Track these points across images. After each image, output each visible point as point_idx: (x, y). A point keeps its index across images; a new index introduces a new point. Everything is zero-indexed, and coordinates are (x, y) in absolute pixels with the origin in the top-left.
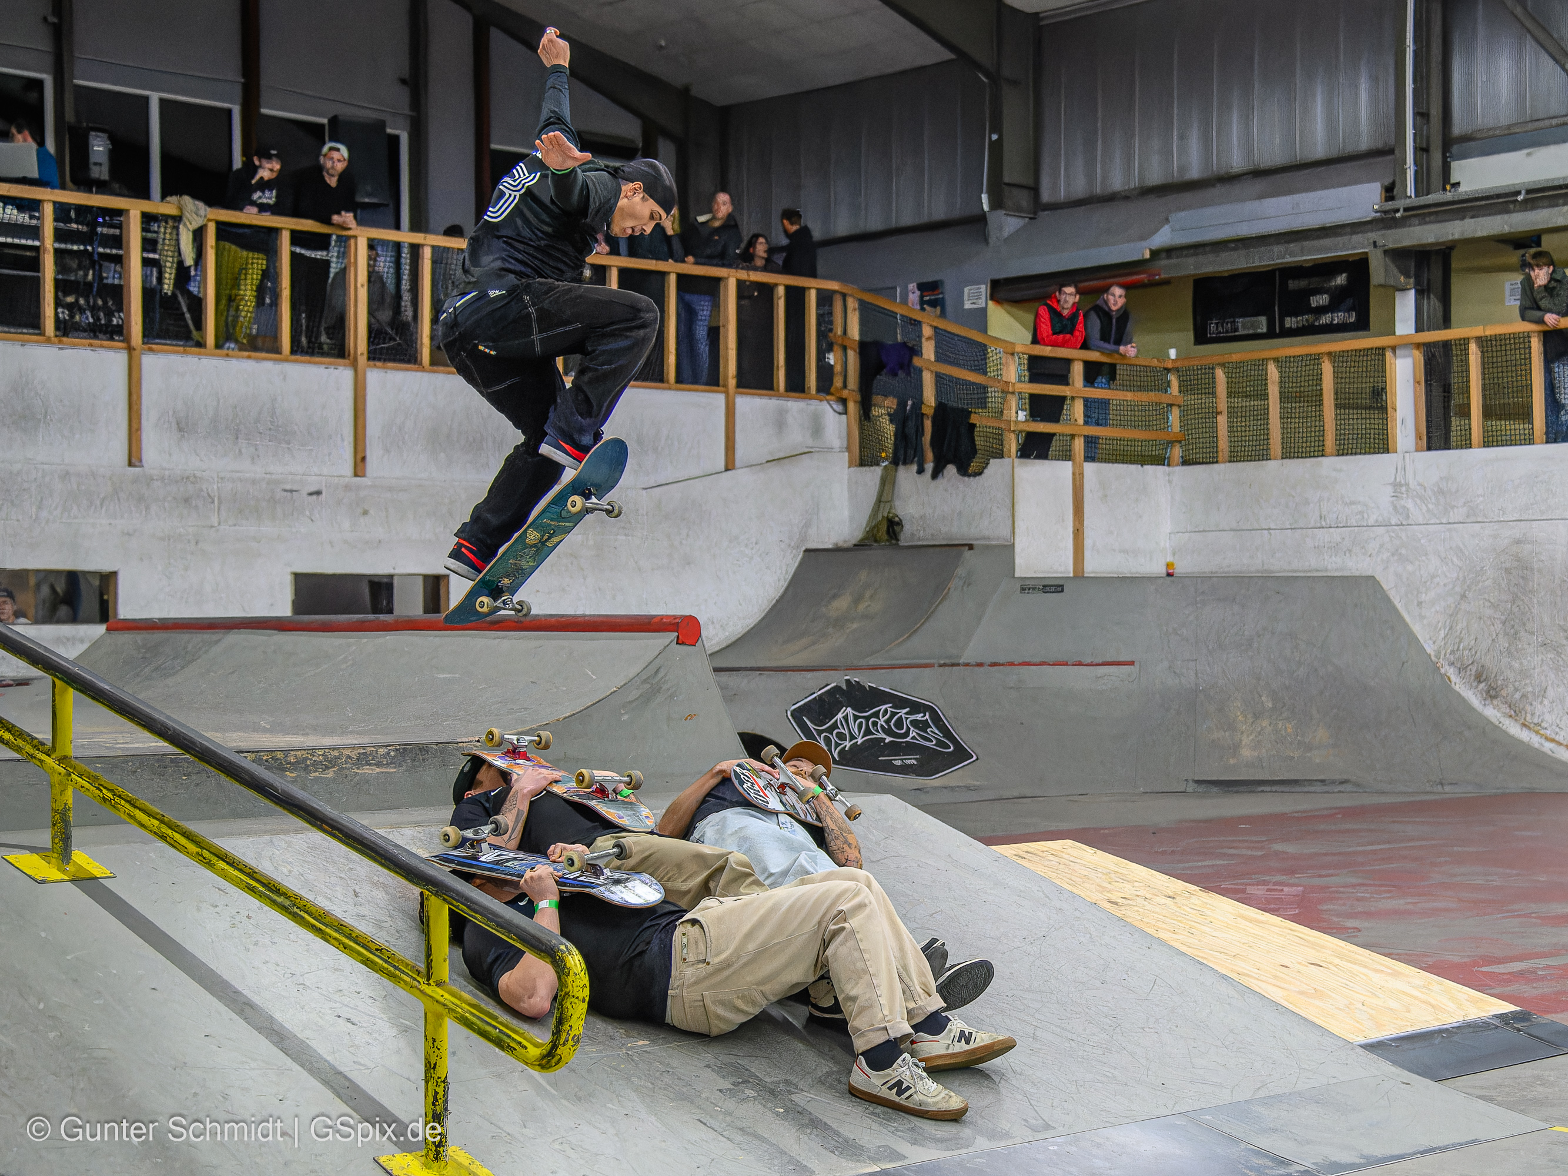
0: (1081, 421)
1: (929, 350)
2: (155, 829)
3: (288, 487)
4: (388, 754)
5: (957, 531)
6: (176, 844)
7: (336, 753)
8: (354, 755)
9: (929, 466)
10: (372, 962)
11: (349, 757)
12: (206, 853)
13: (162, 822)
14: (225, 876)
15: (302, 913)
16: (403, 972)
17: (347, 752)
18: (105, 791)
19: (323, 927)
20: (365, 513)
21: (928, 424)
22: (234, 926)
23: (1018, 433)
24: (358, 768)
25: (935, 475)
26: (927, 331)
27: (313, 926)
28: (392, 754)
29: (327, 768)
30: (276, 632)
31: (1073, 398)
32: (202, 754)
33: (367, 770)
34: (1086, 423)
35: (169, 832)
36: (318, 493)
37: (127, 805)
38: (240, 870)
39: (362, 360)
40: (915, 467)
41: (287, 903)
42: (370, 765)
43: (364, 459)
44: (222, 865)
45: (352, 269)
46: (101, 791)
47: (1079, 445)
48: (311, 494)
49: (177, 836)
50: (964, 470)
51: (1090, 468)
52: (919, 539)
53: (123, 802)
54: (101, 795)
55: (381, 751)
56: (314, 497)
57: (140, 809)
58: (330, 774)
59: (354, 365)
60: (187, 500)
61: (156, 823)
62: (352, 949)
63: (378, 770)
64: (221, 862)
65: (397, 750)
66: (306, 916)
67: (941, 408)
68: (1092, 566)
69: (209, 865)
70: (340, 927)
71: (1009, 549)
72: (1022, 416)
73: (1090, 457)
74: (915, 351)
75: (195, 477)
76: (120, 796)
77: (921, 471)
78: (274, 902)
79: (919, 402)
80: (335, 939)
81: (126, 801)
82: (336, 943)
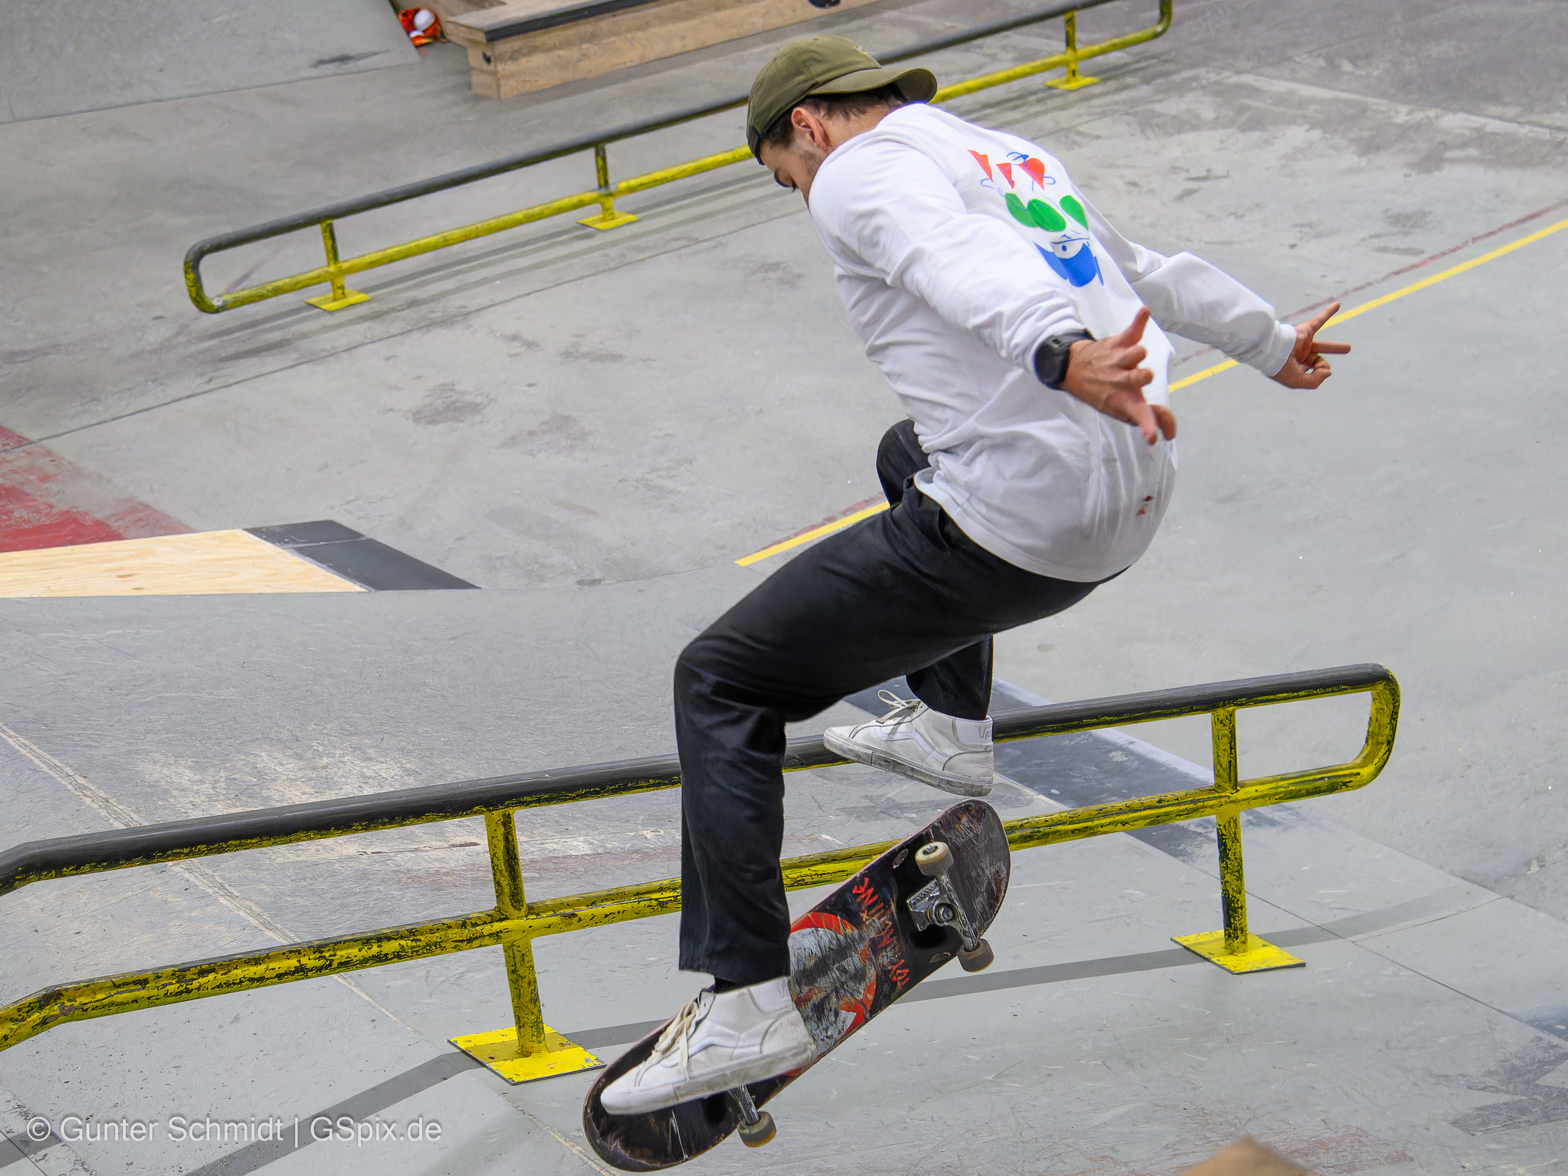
54: (654, 903)
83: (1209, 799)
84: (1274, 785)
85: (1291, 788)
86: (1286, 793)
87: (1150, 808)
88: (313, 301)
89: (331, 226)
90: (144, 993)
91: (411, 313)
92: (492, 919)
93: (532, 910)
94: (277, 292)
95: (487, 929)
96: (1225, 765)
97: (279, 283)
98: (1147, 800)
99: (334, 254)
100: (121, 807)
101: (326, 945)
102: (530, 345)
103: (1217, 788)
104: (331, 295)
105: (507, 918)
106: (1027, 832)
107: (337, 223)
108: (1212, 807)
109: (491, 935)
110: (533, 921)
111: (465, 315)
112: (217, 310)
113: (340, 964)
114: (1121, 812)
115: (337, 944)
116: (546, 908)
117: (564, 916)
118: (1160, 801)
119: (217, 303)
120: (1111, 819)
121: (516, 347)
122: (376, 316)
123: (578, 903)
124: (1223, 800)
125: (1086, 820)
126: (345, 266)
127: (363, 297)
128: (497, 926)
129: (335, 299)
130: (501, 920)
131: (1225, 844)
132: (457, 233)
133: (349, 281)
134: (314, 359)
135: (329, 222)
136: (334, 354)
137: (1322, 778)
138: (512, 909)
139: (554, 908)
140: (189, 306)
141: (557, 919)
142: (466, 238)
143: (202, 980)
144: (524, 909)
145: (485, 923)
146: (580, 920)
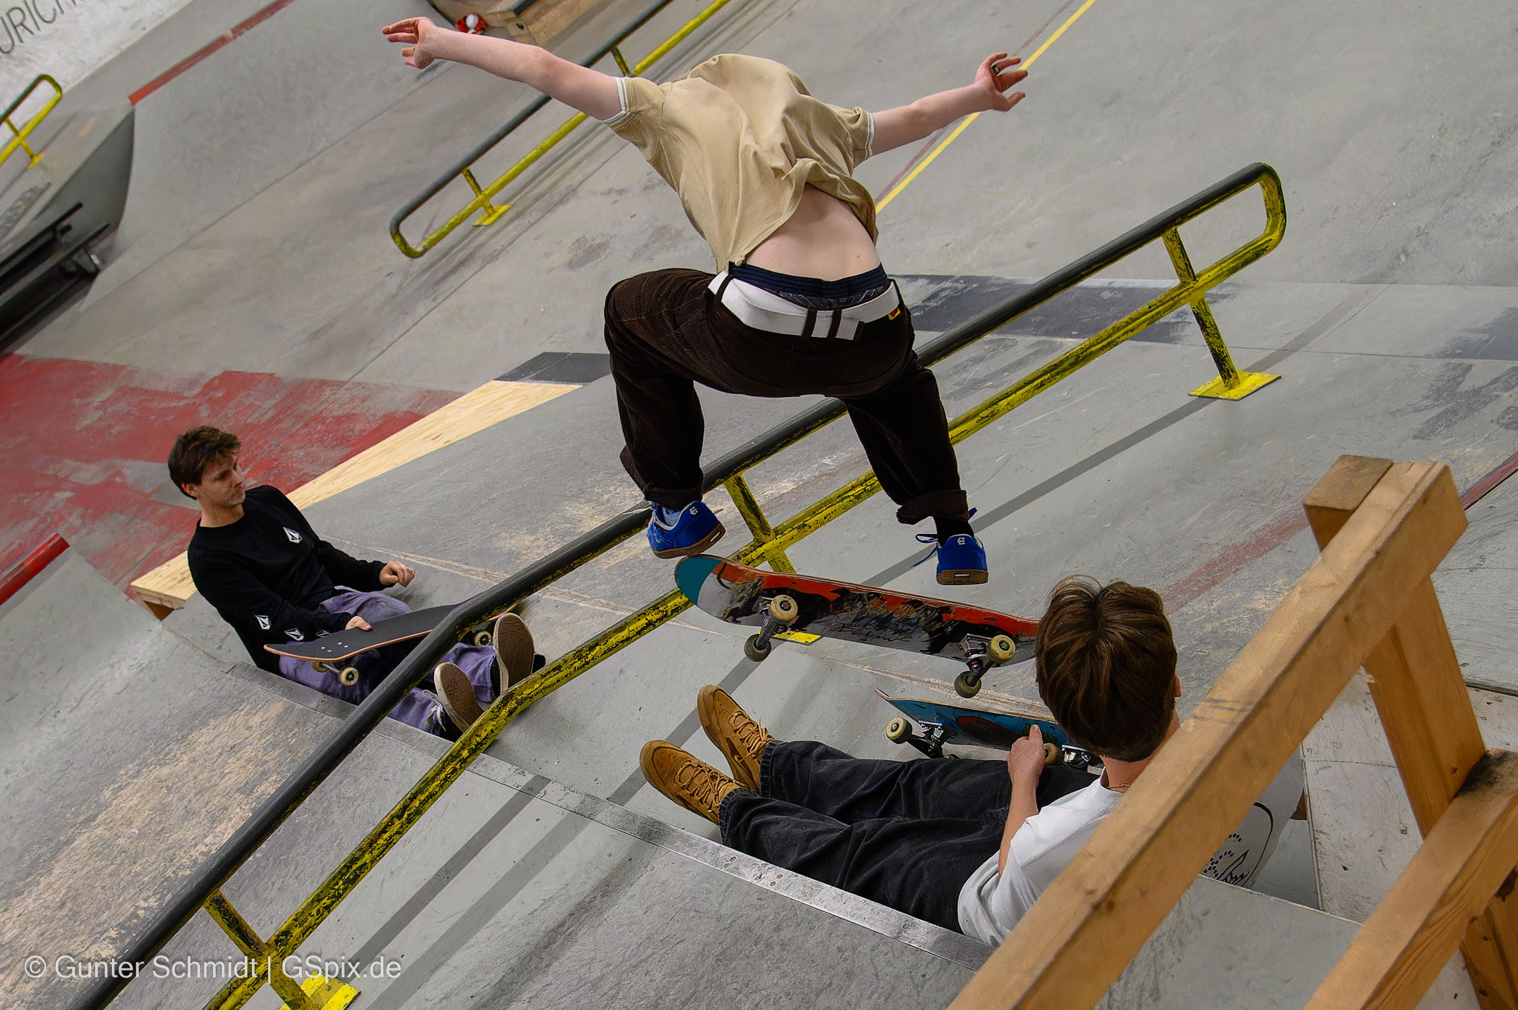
15: (1089, 351)
18: (850, 494)
83: (1181, 293)
84: (1219, 268)
85: (1232, 265)
86: (1228, 270)
87: (1146, 313)
88: (477, 223)
89: (468, 171)
90: (561, 674)
91: (539, 204)
92: (754, 547)
93: (777, 532)
94: (453, 226)
95: (754, 555)
96: (1184, 267)
97: (452, 220)
98: (1141, 310)
99: (477, 187)
100: (496, 573)
101: (659, 603)
102: (621, 192)
103: (1183, 284)
104: (486, 214)
105: (764, 543)
106: (1072, 360)
107: (472, 168)
108: (1184, 298)
109: (758, 558)
110: (781, 539)
111: (573, 191)
112: (421, 254)
113: (673, 611)
114: (1128, 324)
115: (664, 600)
116: (786, 528)
117: (799, 528)
118: (1150, 307)
119: (419, 249)
120: (1123, 331)
121: (613, 196)
122: (519, 215)
123: (805, 516)
124: (1190, 290)
125: (1108, 338)
126: (487, 192)
127: (505, 207)
128: (760, 550)
129: (490, 216)
130: (761, 546)
131: (1202, 319)
132: (547, 142)
133: (493, 201)
134: (493, 257)
135: (466, 169)
136: (504, 249)
137: (1249, 252)
138: (764, 536)
139: (791, 526)
140: (405, 259)
141: (795, 532)
142: (555, 142)
143: (593, 653)
144: (772, 534)
145: (751, 552)
146: (810, 527)
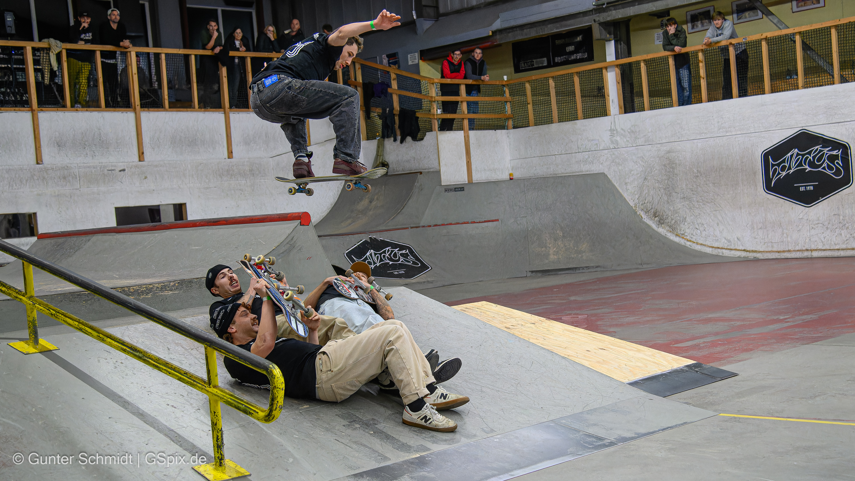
0: (466, 112)
1: (394, 85)
2: (77, 326)
3: (110, 169)
4: (175, 284)
5: (414, 166)
6: (87, 332)
7: (151, 286)
8: (159, 286)
9: (399, 138)
10: (184, 379)
11: (158, 288)
12: (101, 335)
13: (79, 323)
14: (110, 345)
15: (148, 359)
16: (198, 383)
17: (157, 285)
18: (51, 311)
19: (159, 365)
20: (146, 178)
21: (397, 118)
22: (116, 368)
23: (438, 120)
24: (162, 292)
25: (402, 142)
26: (393, 76)
27: (154, 365)
28: (177, 285)
29: (149, 293)
30: (115, 234)
31: (462, 102)
32: (95, 290)
33: (166, 293)
34: (468, 113)
35: (83, 327)
36: (124, 170)
37: (62, 316)
38: (118, 342)
39: (138, 108)
40: (392, 139)
41: (141, 355)
42: (168, 290)
43: (143, 153)
44: (109, 340)
45: (130, 67)
46: (50, 311)
47: (466, 123)
48: (120, 171)
49: (87, 329)
50: (415, 138)
51: (472, 133)
52: (397, 171)
53: (60, 315)
54: (50, 313)
55: (172, 284)
56: (122, 172)
57: (69, 318)
58: (149, 296)
59: (135, 110)
60: (64, 178)
61: (77, 323)
62: (173, 374)
63: (171, 292)
64: (109, 339)
65: (179, 283)
66: (150, 360)
67: (402, 111)
68: (477, 177)
69: (103, 340)
70: (166, 364)
71: (438, 173)
72: (439, 111)
73: (471, 128)
74: (389, 86)
75: (67, 167)
76: (58, 312)
77: (395, 140)
78: (135, 355)
79: (392, 108)
80: (165, 370)
81: (62, 315)
82: (165, 372)
